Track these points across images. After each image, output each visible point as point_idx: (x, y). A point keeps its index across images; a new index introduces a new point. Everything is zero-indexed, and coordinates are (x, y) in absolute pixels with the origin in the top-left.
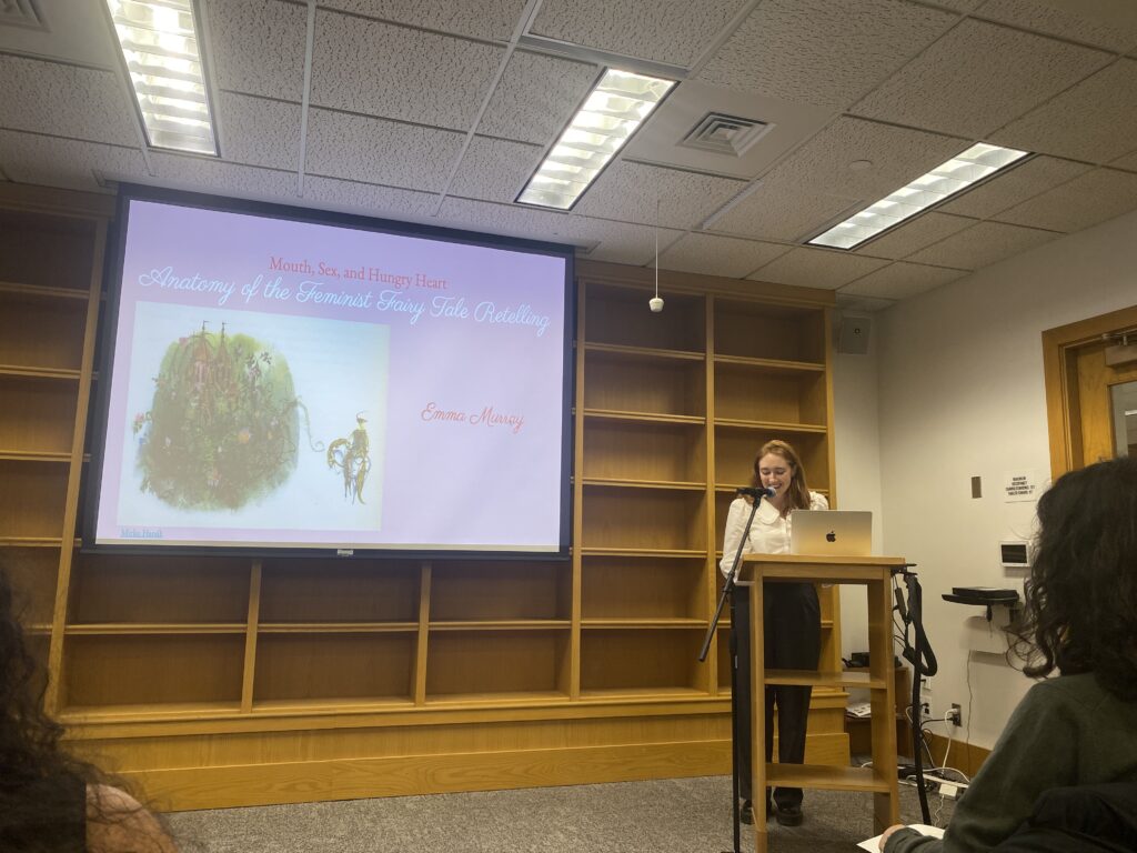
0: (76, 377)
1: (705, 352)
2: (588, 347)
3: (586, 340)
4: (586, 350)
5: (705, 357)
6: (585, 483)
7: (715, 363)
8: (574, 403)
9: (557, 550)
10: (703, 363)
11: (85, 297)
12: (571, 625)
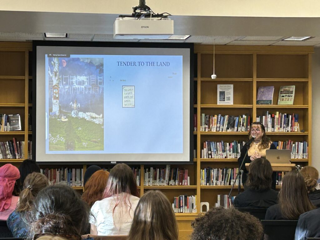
0: (24, 106)
1: (253, 78)
2: (202, 80)
3: (201, 77)
4: (201, 81)
5: (253, 80)
6: (201, 134)
7: (257, 81)
8: (196, 103)
9: (189, 161)
10: (252, 82)
11: (24, 78)
12: (196, 187)
